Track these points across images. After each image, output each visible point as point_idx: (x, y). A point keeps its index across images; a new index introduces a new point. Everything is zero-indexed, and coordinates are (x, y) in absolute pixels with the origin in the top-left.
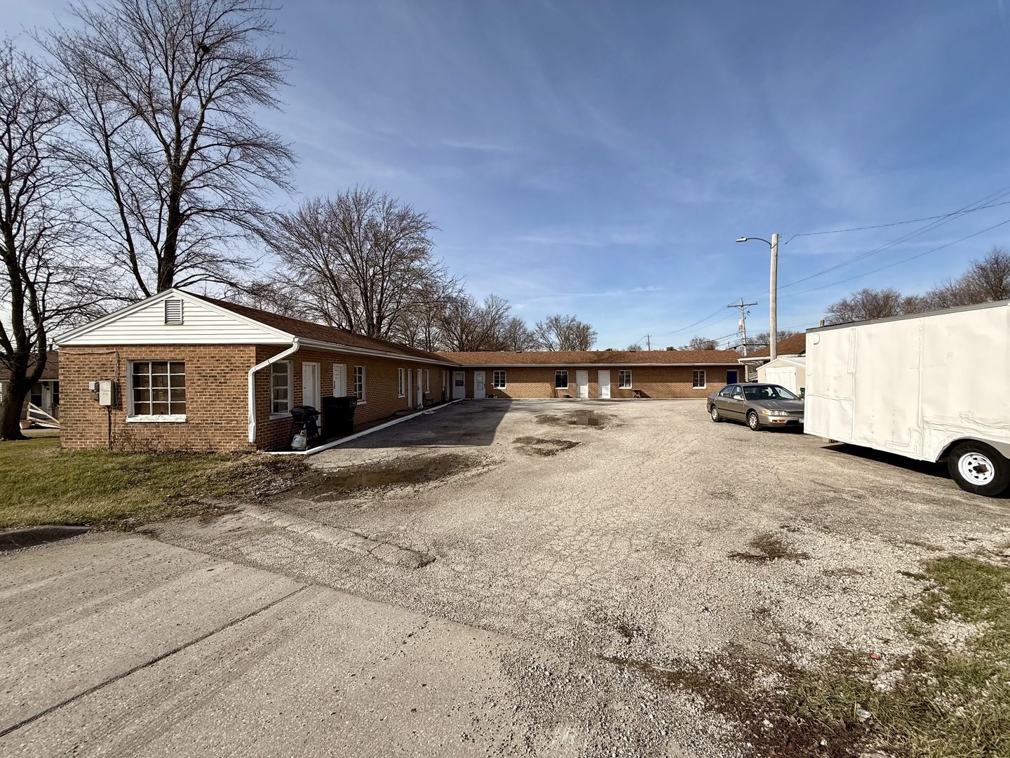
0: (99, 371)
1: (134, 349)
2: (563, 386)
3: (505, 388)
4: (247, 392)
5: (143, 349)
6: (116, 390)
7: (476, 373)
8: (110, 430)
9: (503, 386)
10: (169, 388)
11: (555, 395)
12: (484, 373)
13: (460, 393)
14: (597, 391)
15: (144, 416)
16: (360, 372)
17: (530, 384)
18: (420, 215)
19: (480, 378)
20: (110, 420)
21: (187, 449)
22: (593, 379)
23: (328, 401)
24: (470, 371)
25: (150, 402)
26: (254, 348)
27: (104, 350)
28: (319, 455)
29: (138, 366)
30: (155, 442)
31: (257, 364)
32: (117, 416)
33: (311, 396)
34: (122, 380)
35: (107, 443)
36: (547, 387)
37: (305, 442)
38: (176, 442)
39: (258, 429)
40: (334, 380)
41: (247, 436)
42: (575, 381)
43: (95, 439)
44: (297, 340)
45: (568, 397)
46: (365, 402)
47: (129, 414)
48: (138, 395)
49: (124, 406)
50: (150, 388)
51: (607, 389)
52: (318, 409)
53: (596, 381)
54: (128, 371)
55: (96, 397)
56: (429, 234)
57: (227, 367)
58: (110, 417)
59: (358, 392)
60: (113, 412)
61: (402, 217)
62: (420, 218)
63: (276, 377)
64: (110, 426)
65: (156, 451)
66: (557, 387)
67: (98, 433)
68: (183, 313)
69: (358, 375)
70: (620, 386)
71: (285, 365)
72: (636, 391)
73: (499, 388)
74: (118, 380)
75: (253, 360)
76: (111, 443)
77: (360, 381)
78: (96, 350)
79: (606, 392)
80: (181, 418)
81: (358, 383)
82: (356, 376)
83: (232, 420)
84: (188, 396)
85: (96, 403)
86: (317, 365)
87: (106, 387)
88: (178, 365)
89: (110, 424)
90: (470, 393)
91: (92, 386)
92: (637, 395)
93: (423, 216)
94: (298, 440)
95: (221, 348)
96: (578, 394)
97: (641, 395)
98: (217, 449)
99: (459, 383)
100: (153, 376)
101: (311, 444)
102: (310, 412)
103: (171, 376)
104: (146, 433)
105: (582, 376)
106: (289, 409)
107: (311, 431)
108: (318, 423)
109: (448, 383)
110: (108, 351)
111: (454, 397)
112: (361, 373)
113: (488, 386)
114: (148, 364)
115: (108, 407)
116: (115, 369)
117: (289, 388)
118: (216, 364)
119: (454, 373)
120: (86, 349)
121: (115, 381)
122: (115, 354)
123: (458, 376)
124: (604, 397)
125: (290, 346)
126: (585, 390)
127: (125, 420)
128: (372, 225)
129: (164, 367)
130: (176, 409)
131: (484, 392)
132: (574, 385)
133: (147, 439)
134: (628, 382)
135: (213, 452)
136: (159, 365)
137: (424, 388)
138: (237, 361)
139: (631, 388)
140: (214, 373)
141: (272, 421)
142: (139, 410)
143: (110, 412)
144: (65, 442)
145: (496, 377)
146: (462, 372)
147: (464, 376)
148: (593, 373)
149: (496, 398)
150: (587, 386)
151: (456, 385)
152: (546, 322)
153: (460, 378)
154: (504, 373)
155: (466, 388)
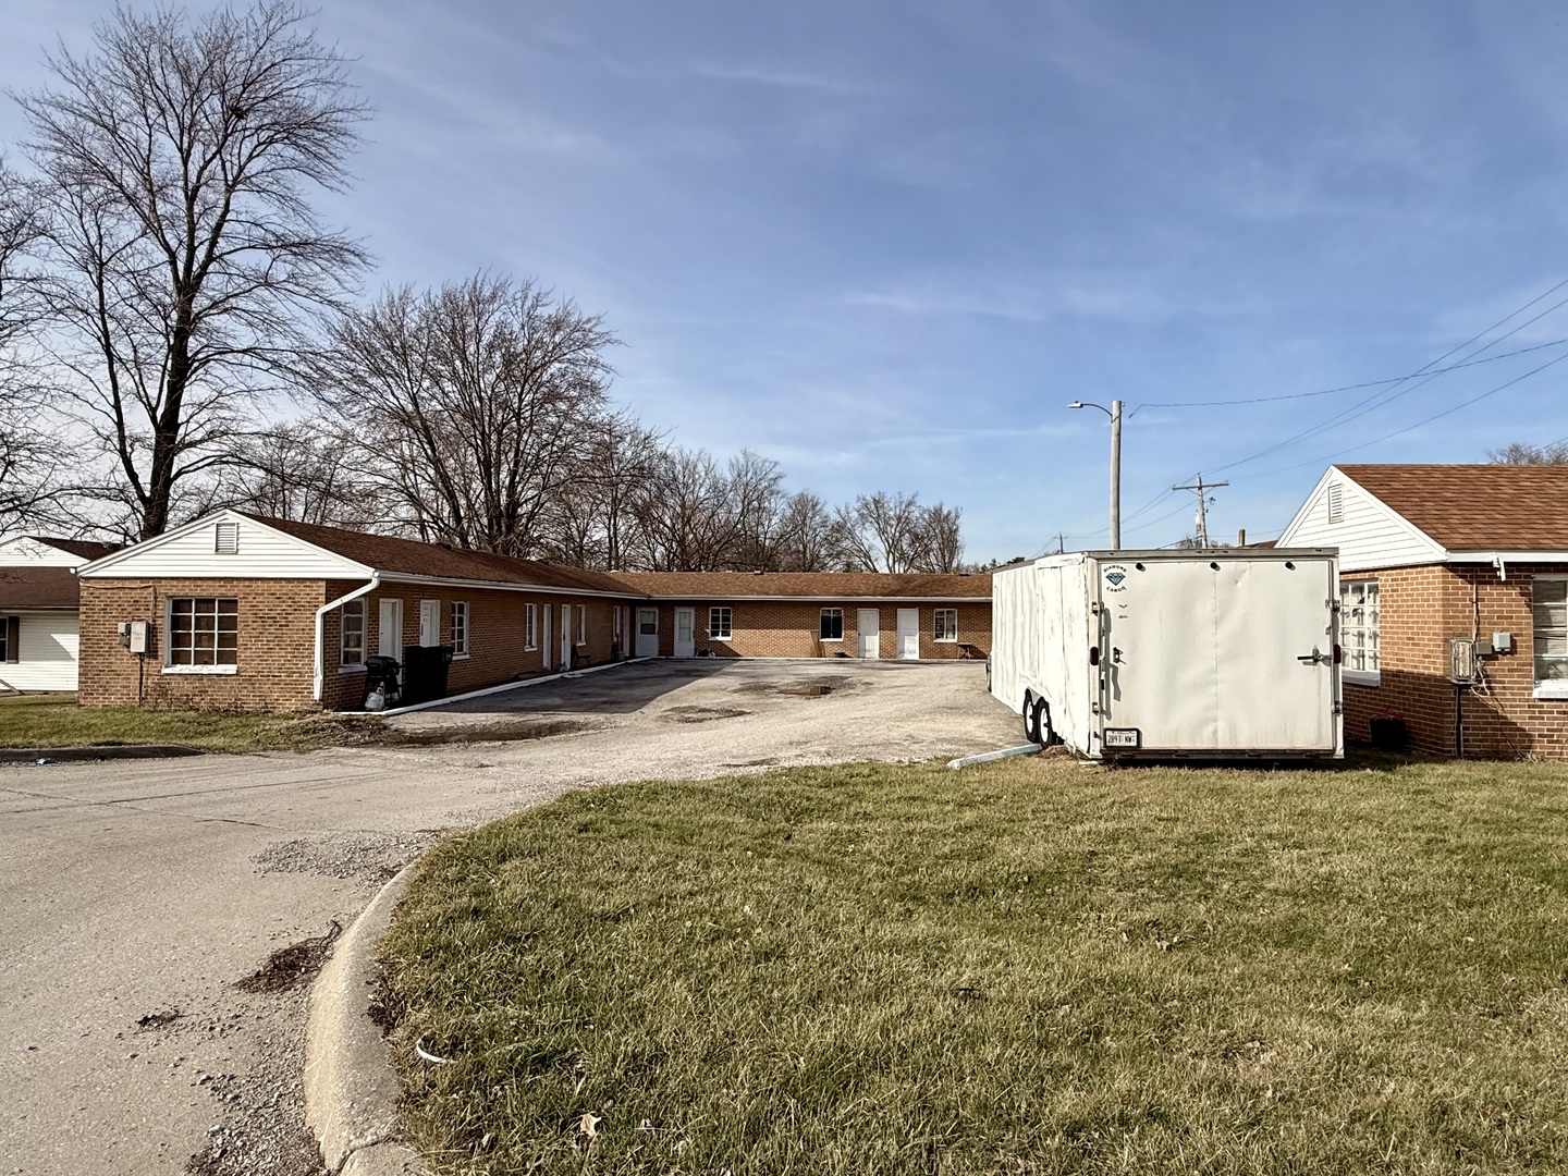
0: (130, 609)
1: (175, 583)
2: (834, 637)
3: (729, 639)
4: (314, 637)
5: (187, 583)
6: (151, 632)
7: (678, 610)
8: (141, 683)
9: (726, 634)
10: (216, 632)
11: (819, 651)
12: (692, 611)
13: (649, 645)
14: (894, 645)
15: (184, 666)
16: (461, 611)
17: (774, 632)
18: (589, 321)
19: (685, 621)
20: (141, 670)
21: (236, 707)
22: (888, 622)
23: (413, 653)
24: (668, 607)
25: (192, 649)
26: (324, 584)
27: (138, 584)
28: (400, 717)
29: (179, 604)
30: (197, 699)
31: (327, 603)
32: (151, 666)
33: (390, 643)
34: (159, 621)
35: (137, 700)
36: (805, 637)
37: (382, 702)
38: (223, 699)
39: (325, 684)
40: (421, 622)
41: (312, 693)
42: (854, 627)
43: (122, 694)
44: (377, 574)
45: (842, 655)
46: (468, 657)
47: (166, 663)
48: (177, 640)
49: (160, 653)
50: (192, 632)
51: (914, 642)
52: (399, 660)
53: (894, 628)
54: (166, 610)
55: (125, 642)
56: (605, 354)
57: (290, 606)
58: (142, 667)
59: (456, 641)
60: (146, 660)
61: (556, 325)
62: (590, 325)
63: (347, 619)
64: (141, 679)
65: (198, 710)
66: (823, 637)
67: (126, 687)
68: (238, 539)
69: (457, 615)
70: (937, 637)
71: (360, 604)
72: (964, 647)
73: (720, 638)
74: (154, 621)
75: (322, 598)
76: (141, 699)
77: (461, 624)
78: (127, 584)
79: (911, 647)
80: (231, 669)
81: (457, 628)
82: (454, 618)
83: (294, 673)
84: (240, 641)
85: (126, 649)
86: (399, 602)
87: (139, 630)
88: (229, 604)
89: (142, 675)
90: (666, 649)
91: (122, 628)
92: (966, 654)
93: (594, 322)
94: (374, 699)
95: (284, 583)
96: (860, 651)
97: (975, 654)
98: (275, 708)
99: (648, 629)
100: (196, 617)
101: (389, 704)
102: (389, 664)
103: (219, 617)
104: (187, 687)
105: (868, 619)
106: (363, 659)
107: (391, 687)
108: (399, 678)
109: (627, 629)
110: (143, 585)
111: (638, 653)
112: (463, 613)
113: (699, 634)
114: (191, 601)
115: (140, 654)
116: (151, 607)
117: (363, 632)
118: (277, 602)
119: (639, 610)
120: (116, 582)
121: (150, 622)
122: (151, 590)
123: (646, 617)
124: (907, 657)
125: (368, 581)
126: (873, 643)
127: (160, 671)
128: (502, 338)
129: (210, 605)
130: (224, 658)
131: (692, 645)
132: (853, 633)
133: (187, 695)
134: (951, 629)
135: (269, 712)
136: (205, 603)
137: (575, 636)
138: (303, 599)
139: (955, 641)
140: (273, 614)
141: (340, 675)
142: (177, 658)
143: (142, 661)
144: (84, 698)
145: (714, 619)
146: (653, 610)
147: (657, 617)
148: (888, 614)
149: (712, 656)
150: (878, 637)
151: (642, 633)
152: (857, 507)
153: (648, 620)
154: (728, 612)
155: (659, 637)
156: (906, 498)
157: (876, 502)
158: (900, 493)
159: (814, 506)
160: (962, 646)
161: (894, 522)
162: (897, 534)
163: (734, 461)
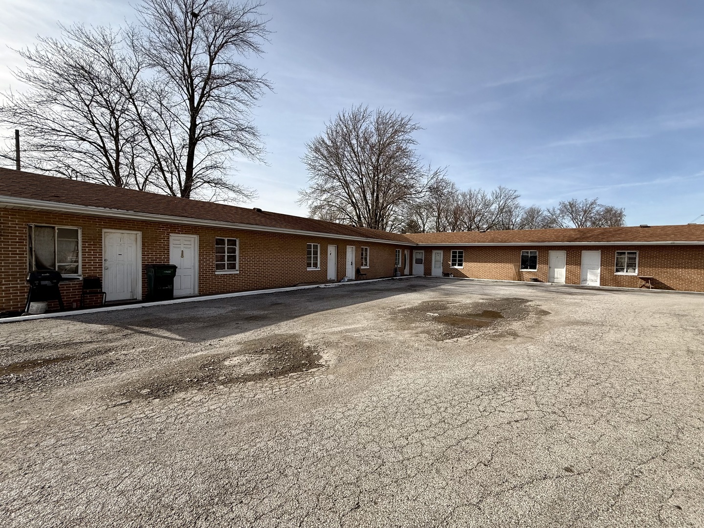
2: (530, 268)
3: (462, 267)
7: (434, 252)
9: (460, 265)
11: (520, 277)
12: (441, 252)
13: (419, 269)
14: (579, 276)
16: (233, 244)
17: (489, 264)
19: (437, 258)
22: (574, 260)
24: (428, 250)
36: (510, 268)
42: (546, 262)
45: (536, 280)
51: (595, 274)
53: (579, 264)
66: (522, 268)
69: (227, 246)
70: (617, 271)
72: (646, 280)
73: (457, 267)
79: (593, 278)
82: (221, 247)
90: (428, 272)
92: (647, 285)
96: (550, 278)
97: (657, 285)
99: (419, 261)
105: (557, 257)
109: (408, 261)
111: (413, 273)
112: (235, 245)
113: (445, 265)
119: (414, 252)
123: (418, 255)
124: (590, 283)
126: (560, 274)
131: (441, 270)
132: (546, 267)
134: (631, 265)
137: (359, 264)
139: (636, 273)
145: (454, 257)
146: (422, 251)
147: (423, 255)
148: (574, 254)
149: (451, 277)
150: (564, 270)
151: (416, 263)
152: (559, 208)
153: (419, 257)
154: (462, 253)
155: (424, 266)
156: (590, 200)
157: (571, 205)
158: (586, 199)
159: (538, 212)
160: (642, 278)
161: (582, 214)
162: (584, 219)
163: (494, 192)
